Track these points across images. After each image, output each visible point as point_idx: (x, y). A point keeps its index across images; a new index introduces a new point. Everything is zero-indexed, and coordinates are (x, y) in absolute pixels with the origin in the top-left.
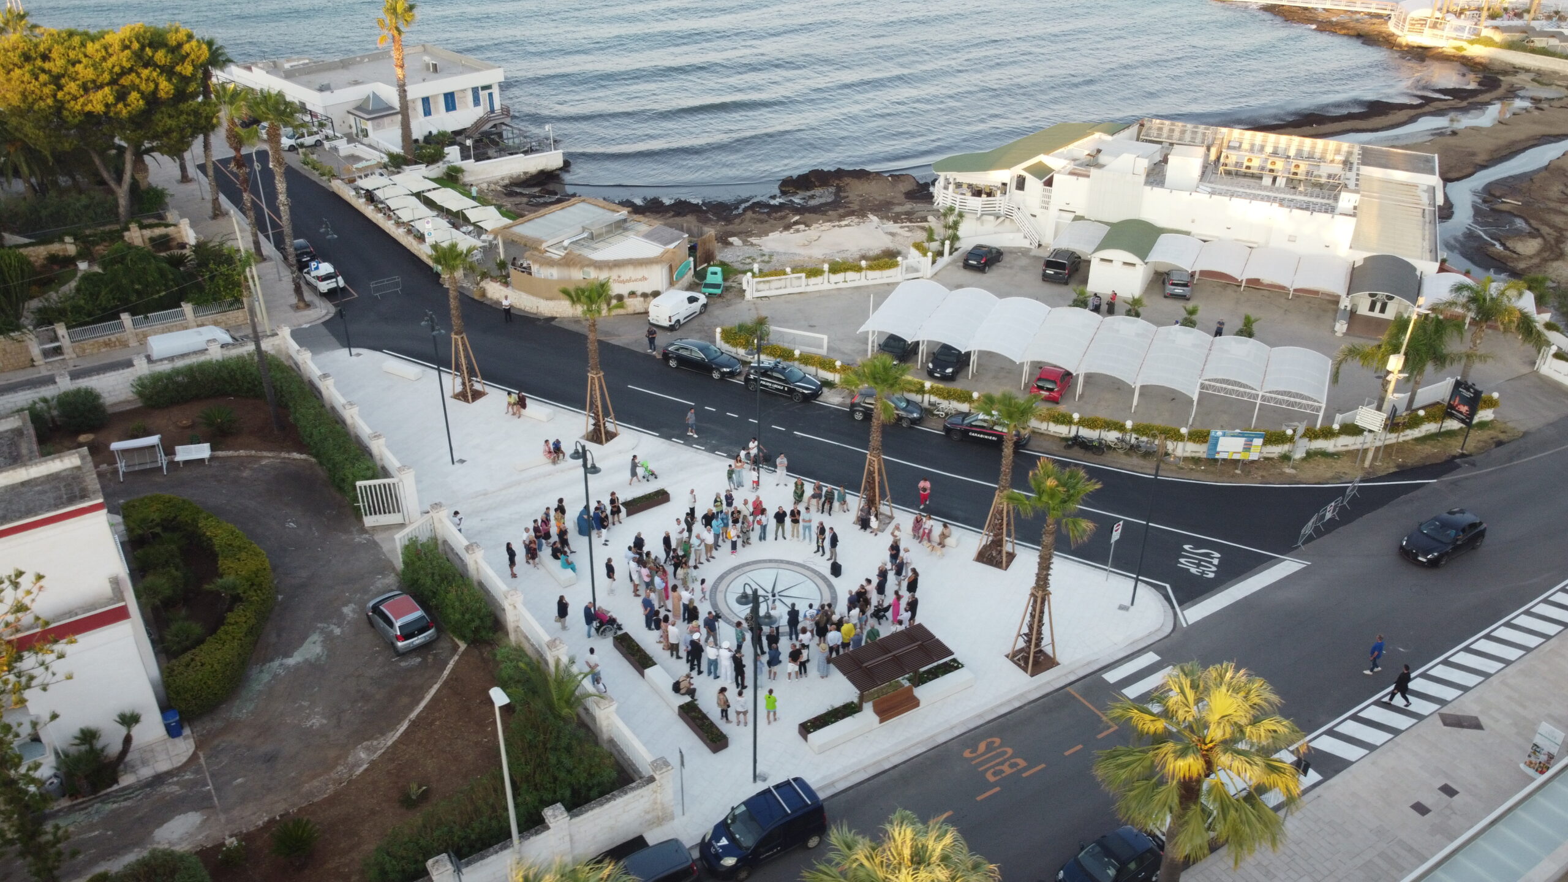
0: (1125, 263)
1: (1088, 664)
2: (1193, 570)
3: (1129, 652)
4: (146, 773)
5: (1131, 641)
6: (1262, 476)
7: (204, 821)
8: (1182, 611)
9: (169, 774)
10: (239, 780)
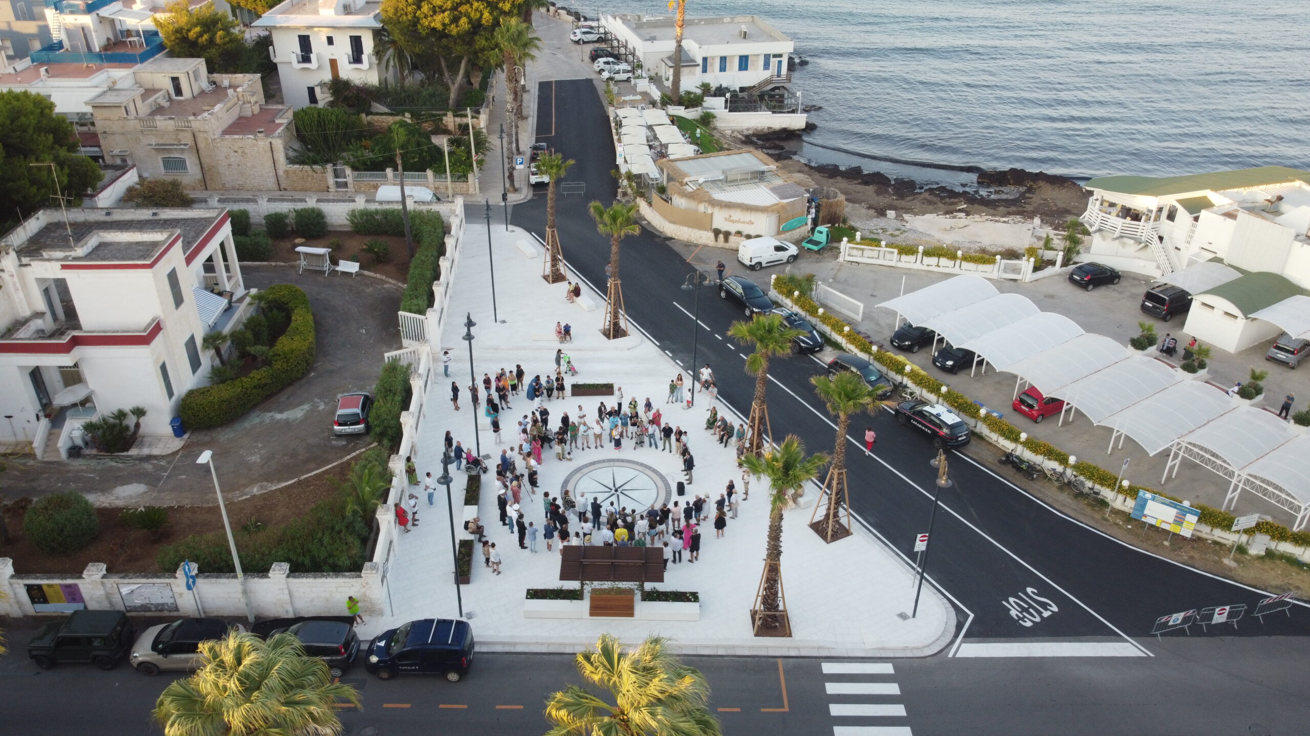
0: (1227, 313)
1: (819, 648)
2: (1013, 613)
3: (869, 655)
4: (145, 451)
5: (879, 646)
6: (1192, 558)
7: (145, 492)
8: (962, 642)
9: (156, 457)
10: (183, 477)
